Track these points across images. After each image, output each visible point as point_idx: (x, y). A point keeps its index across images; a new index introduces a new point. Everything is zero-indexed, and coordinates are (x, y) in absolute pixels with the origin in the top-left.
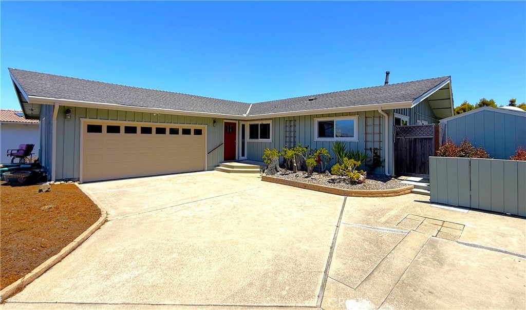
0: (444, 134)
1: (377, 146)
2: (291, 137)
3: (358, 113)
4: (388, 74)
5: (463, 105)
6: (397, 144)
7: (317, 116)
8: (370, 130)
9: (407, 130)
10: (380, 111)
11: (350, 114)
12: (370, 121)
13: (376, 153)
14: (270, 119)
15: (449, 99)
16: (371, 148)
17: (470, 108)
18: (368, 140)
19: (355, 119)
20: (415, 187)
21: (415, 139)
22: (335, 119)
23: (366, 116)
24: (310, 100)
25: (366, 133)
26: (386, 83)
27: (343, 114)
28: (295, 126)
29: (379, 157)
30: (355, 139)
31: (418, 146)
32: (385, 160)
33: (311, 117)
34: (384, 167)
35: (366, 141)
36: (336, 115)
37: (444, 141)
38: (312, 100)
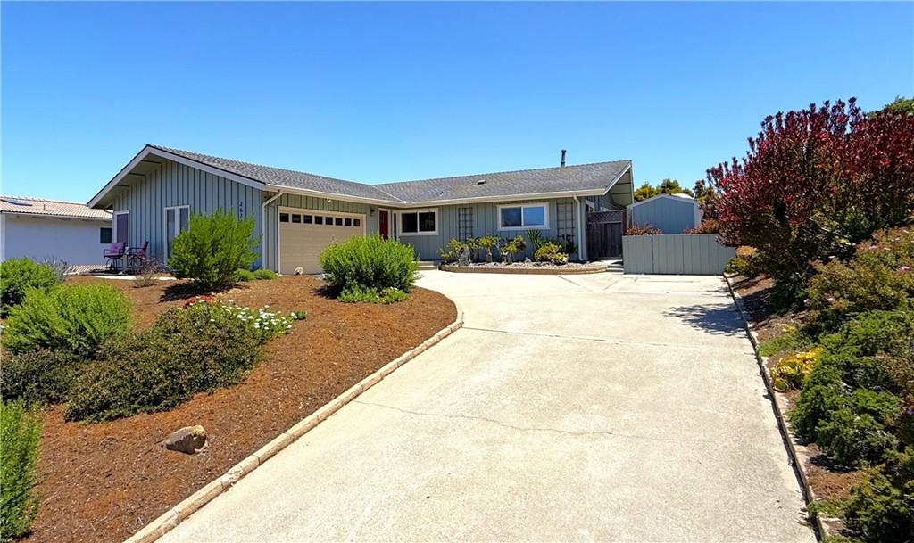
0: (631, 220)
1: (569, 233)
2: (466, 227)
3: (548, 200)
4: (564, 152)
5: (643, 188)
6: (589, 231)
7: (500, 203)
8: (561, 217)
9: (599, 216)
10: (575, 198)
11: (540, 201)
12: (561, 208)
13: (569, 240)
14: (436, 207)
15: (630, 183)
16: (563, 236)
17: (652, 192)
18: (560, 227)
19: (545, 206)
20: (609, 267)
21: (606, 224)
22: (523, 206)
23: (557, 203)
24: (479, 183)
25: (558, 220)
26: (563, 163)
27: (532, 201)
28: (471, 214)
29: (572, 243)
30: (546, 226)
31: (609, 230)
32: (578, 246)
33: (494, 205)
34: (577, 253)
35: (558, 229)
36: (524, 202)
37: (631, 223)
38: (482, 183)
